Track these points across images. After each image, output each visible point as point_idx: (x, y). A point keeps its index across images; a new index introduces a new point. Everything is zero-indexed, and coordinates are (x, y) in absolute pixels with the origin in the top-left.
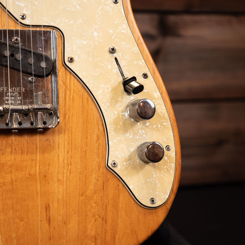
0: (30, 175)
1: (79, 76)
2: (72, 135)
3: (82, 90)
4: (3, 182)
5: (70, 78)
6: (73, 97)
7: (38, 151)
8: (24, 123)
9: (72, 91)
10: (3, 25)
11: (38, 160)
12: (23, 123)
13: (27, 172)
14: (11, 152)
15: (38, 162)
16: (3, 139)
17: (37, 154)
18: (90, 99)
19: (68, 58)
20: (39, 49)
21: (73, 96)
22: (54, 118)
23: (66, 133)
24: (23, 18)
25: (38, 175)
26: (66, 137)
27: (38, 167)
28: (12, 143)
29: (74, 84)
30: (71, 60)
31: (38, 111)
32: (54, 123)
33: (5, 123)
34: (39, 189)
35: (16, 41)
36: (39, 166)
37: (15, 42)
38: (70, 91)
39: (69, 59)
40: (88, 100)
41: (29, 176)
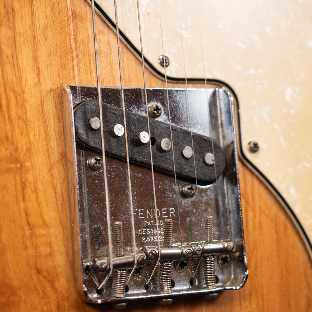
2: (263, 300)
3: (275, 208)
5: (253, 184)
6: (260, 223)
8: (179, 282)
9: (258, 211)
10: (128, 80)
12: (176, 283)
18: (289, 226)
19: (249, 143)
20: (197, 128)
21: (260, 220)
22: (232, 268)
23: (252, 297)
26: (254, 306)
29: (260, 195)
30: (255, 148)
31: (208, 257)
32: (232, 276)
33: (143, 285)
35: (156, 112)
37: (154, 113)
38: (254, 211)
39: (252, 145)
40: (285, 228)
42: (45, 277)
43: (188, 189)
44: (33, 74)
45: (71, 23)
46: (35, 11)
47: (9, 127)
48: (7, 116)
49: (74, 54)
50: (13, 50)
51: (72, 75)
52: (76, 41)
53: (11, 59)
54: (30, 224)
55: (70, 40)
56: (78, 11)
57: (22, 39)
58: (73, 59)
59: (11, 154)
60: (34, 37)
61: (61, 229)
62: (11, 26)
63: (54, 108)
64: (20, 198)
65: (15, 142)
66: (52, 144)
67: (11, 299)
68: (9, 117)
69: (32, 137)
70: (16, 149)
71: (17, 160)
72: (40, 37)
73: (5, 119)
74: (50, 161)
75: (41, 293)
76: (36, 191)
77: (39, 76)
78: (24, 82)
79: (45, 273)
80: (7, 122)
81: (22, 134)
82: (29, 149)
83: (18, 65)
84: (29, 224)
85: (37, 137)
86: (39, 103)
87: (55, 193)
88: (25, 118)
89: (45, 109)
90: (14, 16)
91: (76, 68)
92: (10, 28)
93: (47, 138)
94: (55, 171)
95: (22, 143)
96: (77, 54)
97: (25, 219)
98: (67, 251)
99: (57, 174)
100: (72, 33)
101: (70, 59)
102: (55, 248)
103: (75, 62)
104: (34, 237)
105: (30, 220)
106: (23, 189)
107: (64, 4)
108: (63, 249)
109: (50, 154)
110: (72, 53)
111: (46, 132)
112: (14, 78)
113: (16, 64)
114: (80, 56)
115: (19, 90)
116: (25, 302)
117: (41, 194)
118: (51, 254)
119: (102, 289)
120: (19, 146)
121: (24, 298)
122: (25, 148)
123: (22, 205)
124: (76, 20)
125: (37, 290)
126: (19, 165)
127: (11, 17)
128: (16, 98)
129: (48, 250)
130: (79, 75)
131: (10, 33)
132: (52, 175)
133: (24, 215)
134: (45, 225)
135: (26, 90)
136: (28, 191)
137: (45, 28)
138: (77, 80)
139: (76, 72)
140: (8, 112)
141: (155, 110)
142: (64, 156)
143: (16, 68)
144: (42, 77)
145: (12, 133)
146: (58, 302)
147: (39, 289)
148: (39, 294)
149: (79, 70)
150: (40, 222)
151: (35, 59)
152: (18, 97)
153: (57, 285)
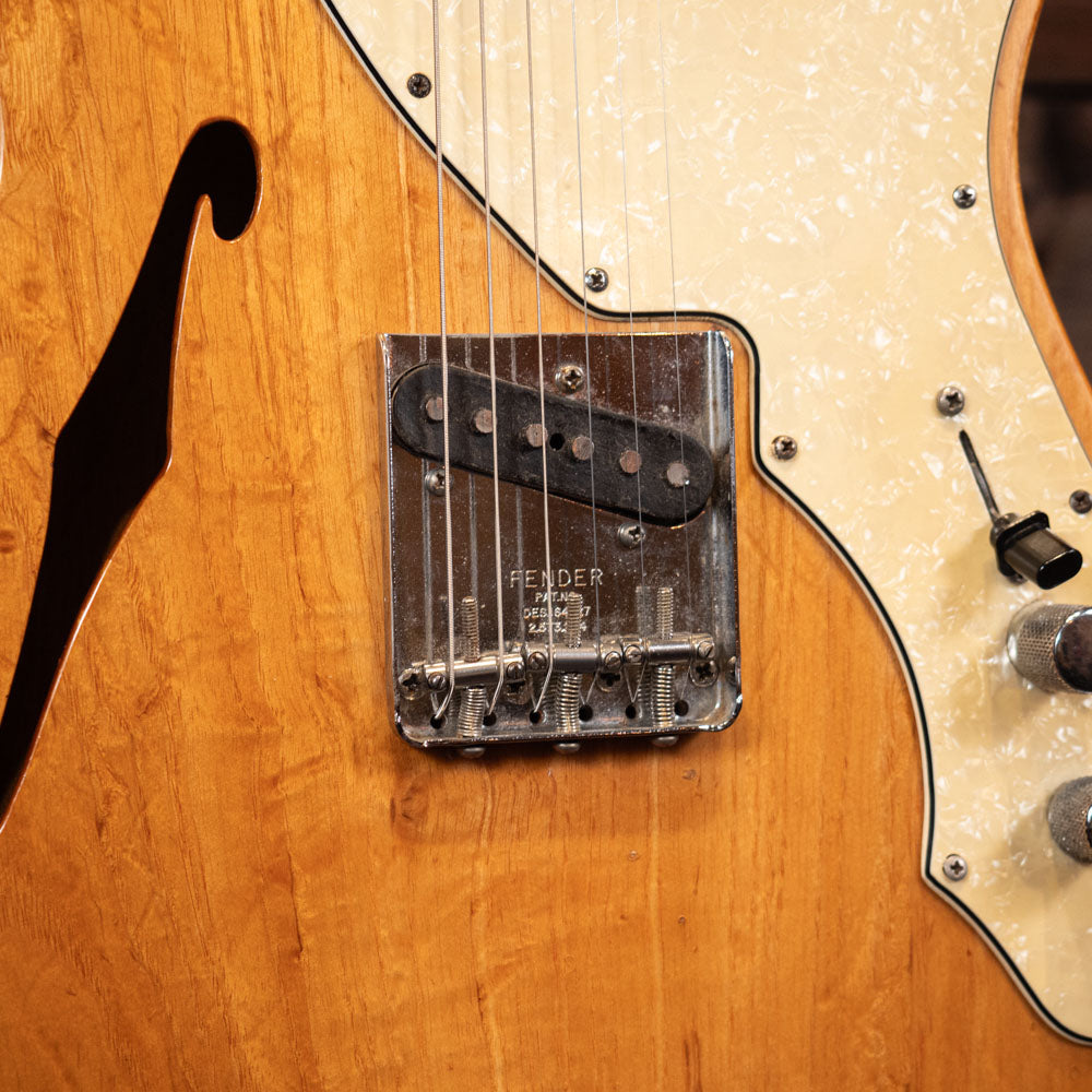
0: (622, 917)
1: (819, 513)
2: (786, 750)
3: (828, 569)
4: (520, 947)
5: (781, 521)
6: (793, 599)
7: (655, 820)
8: (602, 710)
9: (788, 575)
10: (519, 318)
11: (654, 856)
12: (595, 712)
13: (611, 908)
14: (552, 828)
15: (654, 865)
16: (519, 776)
17: (649, 835)
18: (858, 605)
19: (775, 441)
20: (661, 410)
21: (792, 593)
22: (719, 687)
23: (762, 745)
24: (598, 283)
25: (653, 915)
26: (765, 762)
27: (654, 885)
28: (555, 791)
29: (795, 543)
30: (787, 450)
31: (659, 666)
32: (717, 706)
33: (528, 714)
34: (657, 971)
35: (570, 383)
36: (659, 883)
37: (566, 385)
38: (779, 574)
39: (779, 446)
40: (849, 608)
41: (620, 922)
42: (331, 693)
43: (631, 532)
44: (323, 314)
45: (406, 212)
46: (334, 193)
47: (271, 416)
48: (268, 394)
49: (410, 271)
50: (285, 269)
51: (402, 312)
52: (413, 247)
53: (281, 287)
54: (307, 595)
55: (402, 244)
56: (420, 185)
57: (304, 248)
58: (405, 281)
59: (275, 467)
60: (329, 241)
61: (366, 605)
62: (284, 224)
63: (363, 378)
64: (289, 547)
65: (283, 444)
66: (356, 447)
67: (264, 730)
68: (274, 397)
69: (316, 433)
70: (285, 457)
71: (286, 477)
72: (341, 243)
73: (266, 400)
74: (350, 478)
75: (322, 722)
76: (320, 534)
77: (335, 317)
78: (305, 329)
79: (331, 686)
80: (270, 406)
81: (297, 429)
82: (309, 457)
83: (294, 300)
84: (304, 597)
85: (327, 433)
86: (334, 369)
87: (359, 538)
88: (304, 398)
89: (344, 379)
90: (290, 205)
91: (411, 298)
92: (281, 228)
93: (348, 436)
94: (360, 498)
95: (296, 444)
96: (414, 270)
97: (297, 586)
98: (377, 646)
99: (364, 502)
100: (407, 230)
101: (400, 282)
102: (354, 639)
103: (411, 288)
104: (312, 620)
105: (307, 589)
106: (295, 532)
107: (392, 174)
108: (369, 642)
109: (352, 465)
110: (404, 270)
111: (344, 424)
112: (287, 323)
113: (290, 297)
114: (422, 274)
115: (295, 346)
116: (290, 737)
117: (329, 540)
118: (344, 651)
119: (441, 720)
120: (292, 450)
121: (288, 729)
122: (302, 454)
123: (292, 559)
124: (416, 205)
125: (314, 715)
126: (288, 487)
127: (284, 207)
128: (289, 360)
129: (340, 643)
130: (418, 312)
131: (281, 237)
132: (353, 505)
133: (296, 578)
134: (335, 596)
135: (308, 343)
136: (305, 535)
137: (354, 223)
138: (412, 322)
139: (412, 307)
140: (272, 388)
141: (568, 378)
142: (379, 467)
143: (291, 303)
144: (341, 319)
145: (278, 426)
146: (355, 739)
147: (319, 714)
148: (318, 723)
149: (417, 304)
150: (326, 592)
151: (330, 284)
152: (293, 359)
153: (354, 708)
